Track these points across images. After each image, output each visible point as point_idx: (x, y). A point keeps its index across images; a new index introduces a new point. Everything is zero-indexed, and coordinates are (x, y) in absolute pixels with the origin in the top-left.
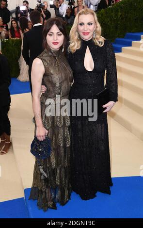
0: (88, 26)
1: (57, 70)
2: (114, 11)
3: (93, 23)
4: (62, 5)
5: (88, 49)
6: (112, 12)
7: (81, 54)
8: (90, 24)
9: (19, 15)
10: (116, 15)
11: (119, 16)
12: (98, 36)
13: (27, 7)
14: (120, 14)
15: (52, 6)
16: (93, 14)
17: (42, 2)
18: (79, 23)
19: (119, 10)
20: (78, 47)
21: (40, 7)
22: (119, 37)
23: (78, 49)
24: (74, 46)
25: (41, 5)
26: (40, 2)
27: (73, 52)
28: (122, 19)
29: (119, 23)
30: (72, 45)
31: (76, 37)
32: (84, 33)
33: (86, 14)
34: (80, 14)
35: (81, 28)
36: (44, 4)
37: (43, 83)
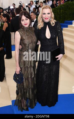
0: (48, 15)
1: (27, 37)
2: (59, 9)
3: (50, 13)
4: (32, 6)
5: (47, 27)
6: (58, 10)
7: (44, 29)
8: (49, 14)
9: (10, 11)
10: (60, 11)
11: (61, 12)
12: (52, 20)
13: (14, 7)
14: (62, 11)
15: (27, 6)
16: (50, 8)
17: (21, 4)
18: (43, 13)
19: (62, 9)
20: (42, 26)
21: (21, 6)
22: (62, 23)
23: (42, 27)
24: (40, 25)
25: (21, 5)
26: (20, 4)
27: (40, 28)
28: (63, 13)
29: (61, 15)
30: (39, 25)
31: (41, 21)
32: (45, 19)
33: (46, 9)
34: (43, 8)
35: (44, 16)
36: (23, 5)
37: (20, 44)
